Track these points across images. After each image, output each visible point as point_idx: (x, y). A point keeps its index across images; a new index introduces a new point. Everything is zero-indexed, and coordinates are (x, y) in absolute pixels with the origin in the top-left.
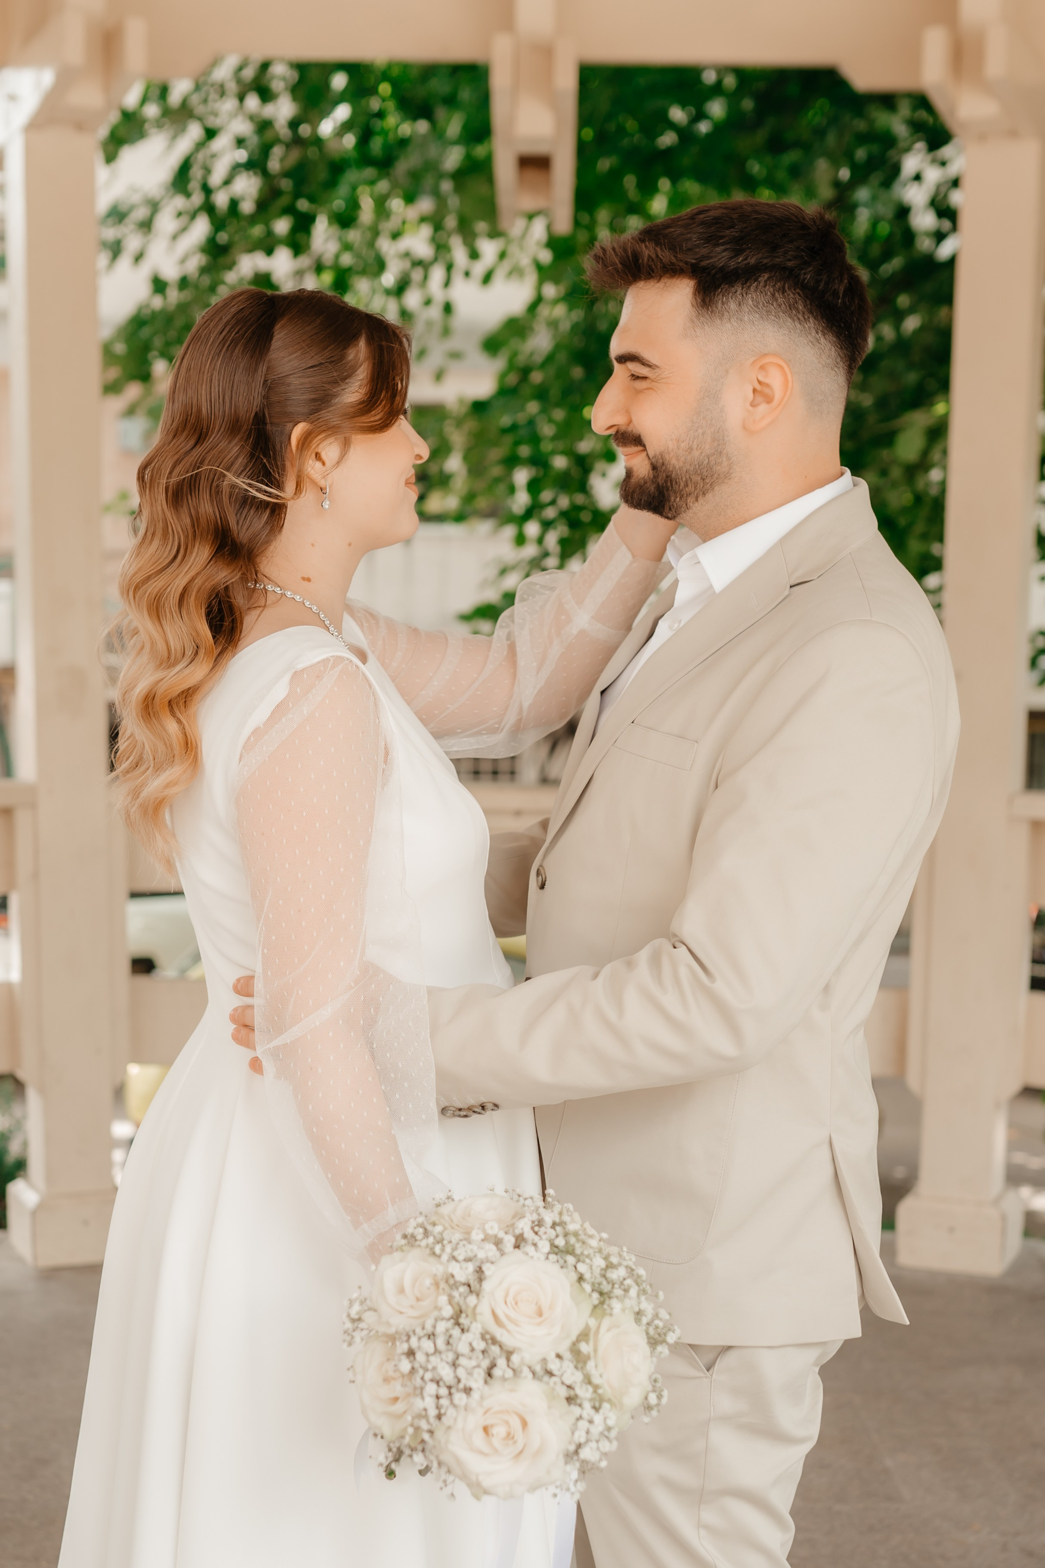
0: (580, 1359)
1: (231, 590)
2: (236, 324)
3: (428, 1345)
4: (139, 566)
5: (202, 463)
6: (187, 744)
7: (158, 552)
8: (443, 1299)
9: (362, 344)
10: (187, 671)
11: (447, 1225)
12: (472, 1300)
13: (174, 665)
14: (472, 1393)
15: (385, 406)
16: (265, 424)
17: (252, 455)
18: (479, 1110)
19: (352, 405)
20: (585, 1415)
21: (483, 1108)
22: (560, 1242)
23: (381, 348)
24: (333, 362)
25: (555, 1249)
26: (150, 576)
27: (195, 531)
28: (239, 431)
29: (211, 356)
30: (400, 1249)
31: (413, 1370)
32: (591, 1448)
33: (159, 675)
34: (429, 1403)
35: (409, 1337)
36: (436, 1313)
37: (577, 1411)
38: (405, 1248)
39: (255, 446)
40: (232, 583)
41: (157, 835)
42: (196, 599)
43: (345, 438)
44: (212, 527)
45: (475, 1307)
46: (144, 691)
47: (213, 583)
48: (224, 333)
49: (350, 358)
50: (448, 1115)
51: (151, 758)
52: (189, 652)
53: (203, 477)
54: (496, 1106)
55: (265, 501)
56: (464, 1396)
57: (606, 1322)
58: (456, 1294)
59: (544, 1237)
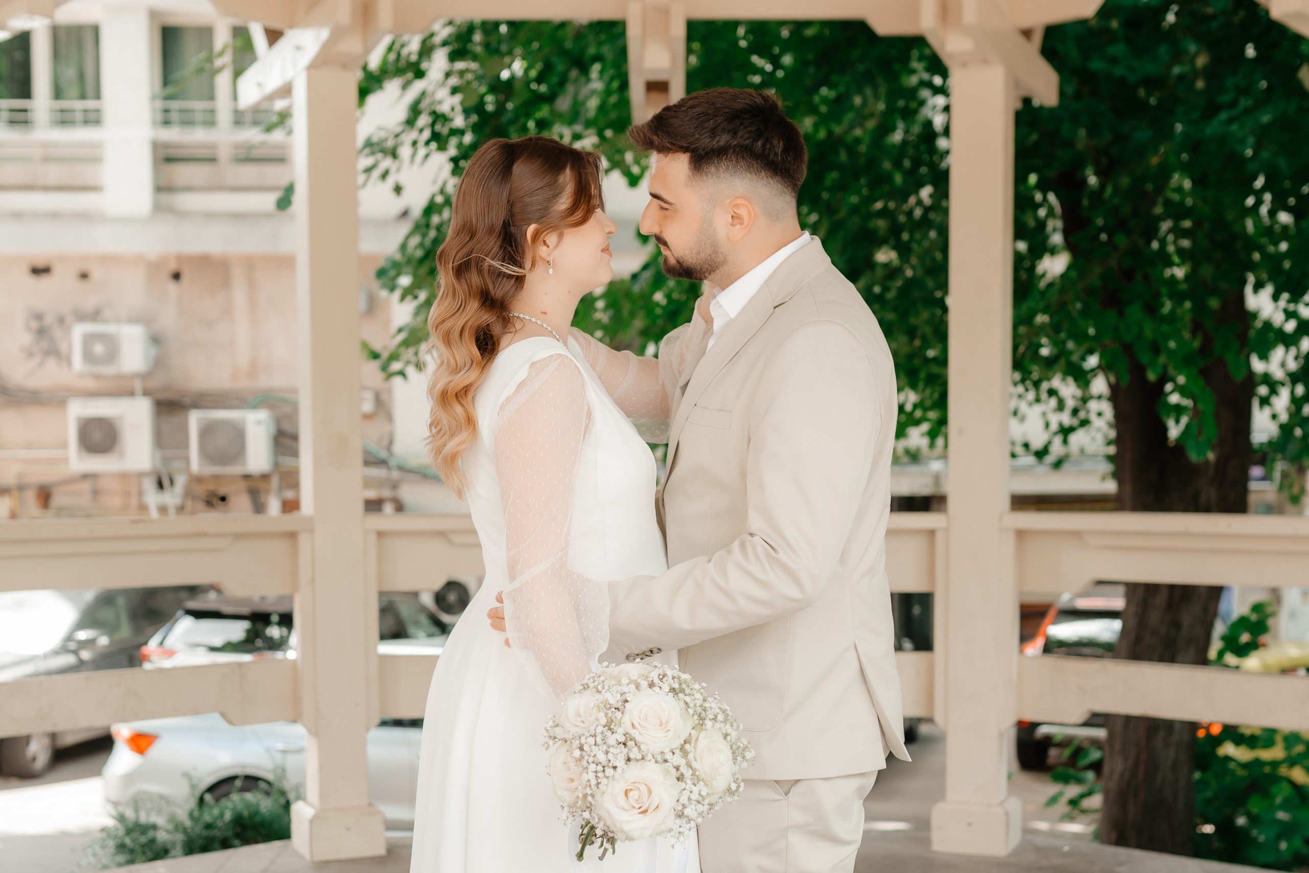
0: (685, 753)
1: (491, 326)
2: (491, 165)
3: (591, 740)
4: (439, 313)
5: (472, 252)
6: (469, 419)
7: (450, 305)
8: (602, 714)
9: (568, 171)
10: (466, 376)
11: (607, 677)
12: (619, 714)
13: (460, 371)
14: (617, 769)
15: (583, 209)
16: (509, 225)
17: (501, 246)
18: (649, 654)
19: (563, 211)
20: (687, 787)
21: (651, 652)
22: (676, 686)
23: (580, 174)
24: (550, 185)
25: (673, 690)
26: (445, 319)
27: (470, 292)
28: (494, 232)
29: (476, 187)
30: (580, 692)
31: (582, 757)
32: (692, 809)
33: (450, 378)
34: (591, 776)
35: (580, 738)
36: (597, 723)
37: (682, 785)
38: (582, 691)
39: (503, 241)
40: (491, 322)
41: (455, 477)
42: (469, 333)
43: (560, 232)
44: (479, 290)
45: (621, 718)
46: (442, 388)
47: (479, 323)
48: (483, 172)
49: (560, 181)
50: (631, 659)
51: (448, 429)
52: (468, 365)
53: (473, 261)
54: (659, 649)
55: (510, 274)
56: (612, 770)
57: (703, 734)
58: (609, 712)
59: (666, 683)
